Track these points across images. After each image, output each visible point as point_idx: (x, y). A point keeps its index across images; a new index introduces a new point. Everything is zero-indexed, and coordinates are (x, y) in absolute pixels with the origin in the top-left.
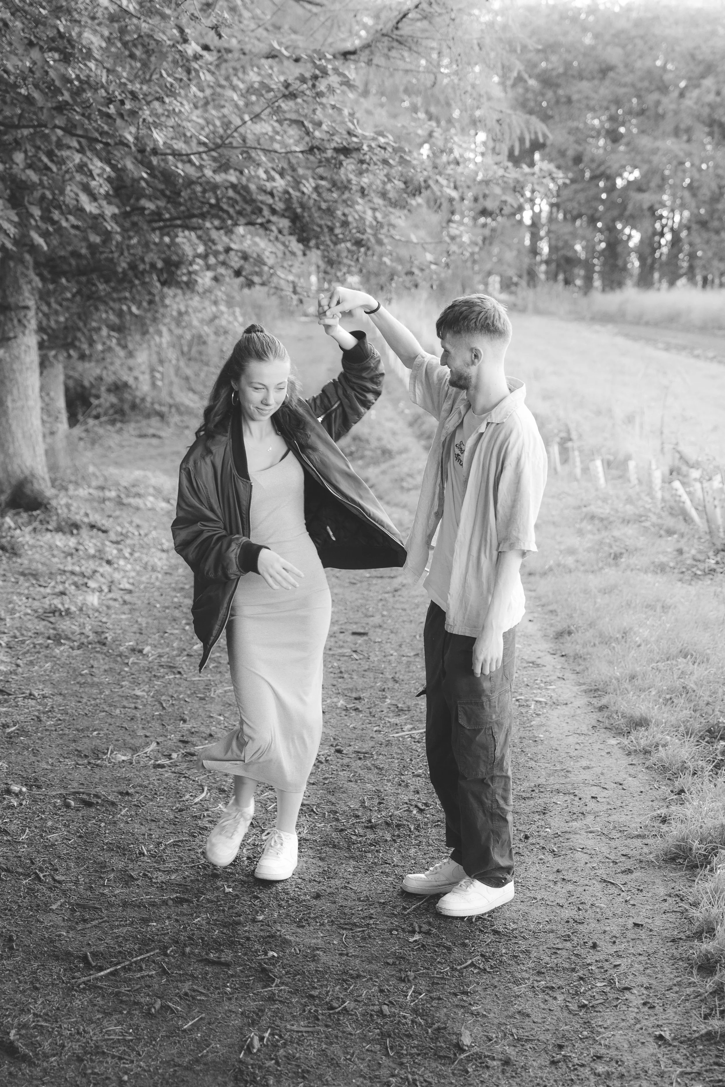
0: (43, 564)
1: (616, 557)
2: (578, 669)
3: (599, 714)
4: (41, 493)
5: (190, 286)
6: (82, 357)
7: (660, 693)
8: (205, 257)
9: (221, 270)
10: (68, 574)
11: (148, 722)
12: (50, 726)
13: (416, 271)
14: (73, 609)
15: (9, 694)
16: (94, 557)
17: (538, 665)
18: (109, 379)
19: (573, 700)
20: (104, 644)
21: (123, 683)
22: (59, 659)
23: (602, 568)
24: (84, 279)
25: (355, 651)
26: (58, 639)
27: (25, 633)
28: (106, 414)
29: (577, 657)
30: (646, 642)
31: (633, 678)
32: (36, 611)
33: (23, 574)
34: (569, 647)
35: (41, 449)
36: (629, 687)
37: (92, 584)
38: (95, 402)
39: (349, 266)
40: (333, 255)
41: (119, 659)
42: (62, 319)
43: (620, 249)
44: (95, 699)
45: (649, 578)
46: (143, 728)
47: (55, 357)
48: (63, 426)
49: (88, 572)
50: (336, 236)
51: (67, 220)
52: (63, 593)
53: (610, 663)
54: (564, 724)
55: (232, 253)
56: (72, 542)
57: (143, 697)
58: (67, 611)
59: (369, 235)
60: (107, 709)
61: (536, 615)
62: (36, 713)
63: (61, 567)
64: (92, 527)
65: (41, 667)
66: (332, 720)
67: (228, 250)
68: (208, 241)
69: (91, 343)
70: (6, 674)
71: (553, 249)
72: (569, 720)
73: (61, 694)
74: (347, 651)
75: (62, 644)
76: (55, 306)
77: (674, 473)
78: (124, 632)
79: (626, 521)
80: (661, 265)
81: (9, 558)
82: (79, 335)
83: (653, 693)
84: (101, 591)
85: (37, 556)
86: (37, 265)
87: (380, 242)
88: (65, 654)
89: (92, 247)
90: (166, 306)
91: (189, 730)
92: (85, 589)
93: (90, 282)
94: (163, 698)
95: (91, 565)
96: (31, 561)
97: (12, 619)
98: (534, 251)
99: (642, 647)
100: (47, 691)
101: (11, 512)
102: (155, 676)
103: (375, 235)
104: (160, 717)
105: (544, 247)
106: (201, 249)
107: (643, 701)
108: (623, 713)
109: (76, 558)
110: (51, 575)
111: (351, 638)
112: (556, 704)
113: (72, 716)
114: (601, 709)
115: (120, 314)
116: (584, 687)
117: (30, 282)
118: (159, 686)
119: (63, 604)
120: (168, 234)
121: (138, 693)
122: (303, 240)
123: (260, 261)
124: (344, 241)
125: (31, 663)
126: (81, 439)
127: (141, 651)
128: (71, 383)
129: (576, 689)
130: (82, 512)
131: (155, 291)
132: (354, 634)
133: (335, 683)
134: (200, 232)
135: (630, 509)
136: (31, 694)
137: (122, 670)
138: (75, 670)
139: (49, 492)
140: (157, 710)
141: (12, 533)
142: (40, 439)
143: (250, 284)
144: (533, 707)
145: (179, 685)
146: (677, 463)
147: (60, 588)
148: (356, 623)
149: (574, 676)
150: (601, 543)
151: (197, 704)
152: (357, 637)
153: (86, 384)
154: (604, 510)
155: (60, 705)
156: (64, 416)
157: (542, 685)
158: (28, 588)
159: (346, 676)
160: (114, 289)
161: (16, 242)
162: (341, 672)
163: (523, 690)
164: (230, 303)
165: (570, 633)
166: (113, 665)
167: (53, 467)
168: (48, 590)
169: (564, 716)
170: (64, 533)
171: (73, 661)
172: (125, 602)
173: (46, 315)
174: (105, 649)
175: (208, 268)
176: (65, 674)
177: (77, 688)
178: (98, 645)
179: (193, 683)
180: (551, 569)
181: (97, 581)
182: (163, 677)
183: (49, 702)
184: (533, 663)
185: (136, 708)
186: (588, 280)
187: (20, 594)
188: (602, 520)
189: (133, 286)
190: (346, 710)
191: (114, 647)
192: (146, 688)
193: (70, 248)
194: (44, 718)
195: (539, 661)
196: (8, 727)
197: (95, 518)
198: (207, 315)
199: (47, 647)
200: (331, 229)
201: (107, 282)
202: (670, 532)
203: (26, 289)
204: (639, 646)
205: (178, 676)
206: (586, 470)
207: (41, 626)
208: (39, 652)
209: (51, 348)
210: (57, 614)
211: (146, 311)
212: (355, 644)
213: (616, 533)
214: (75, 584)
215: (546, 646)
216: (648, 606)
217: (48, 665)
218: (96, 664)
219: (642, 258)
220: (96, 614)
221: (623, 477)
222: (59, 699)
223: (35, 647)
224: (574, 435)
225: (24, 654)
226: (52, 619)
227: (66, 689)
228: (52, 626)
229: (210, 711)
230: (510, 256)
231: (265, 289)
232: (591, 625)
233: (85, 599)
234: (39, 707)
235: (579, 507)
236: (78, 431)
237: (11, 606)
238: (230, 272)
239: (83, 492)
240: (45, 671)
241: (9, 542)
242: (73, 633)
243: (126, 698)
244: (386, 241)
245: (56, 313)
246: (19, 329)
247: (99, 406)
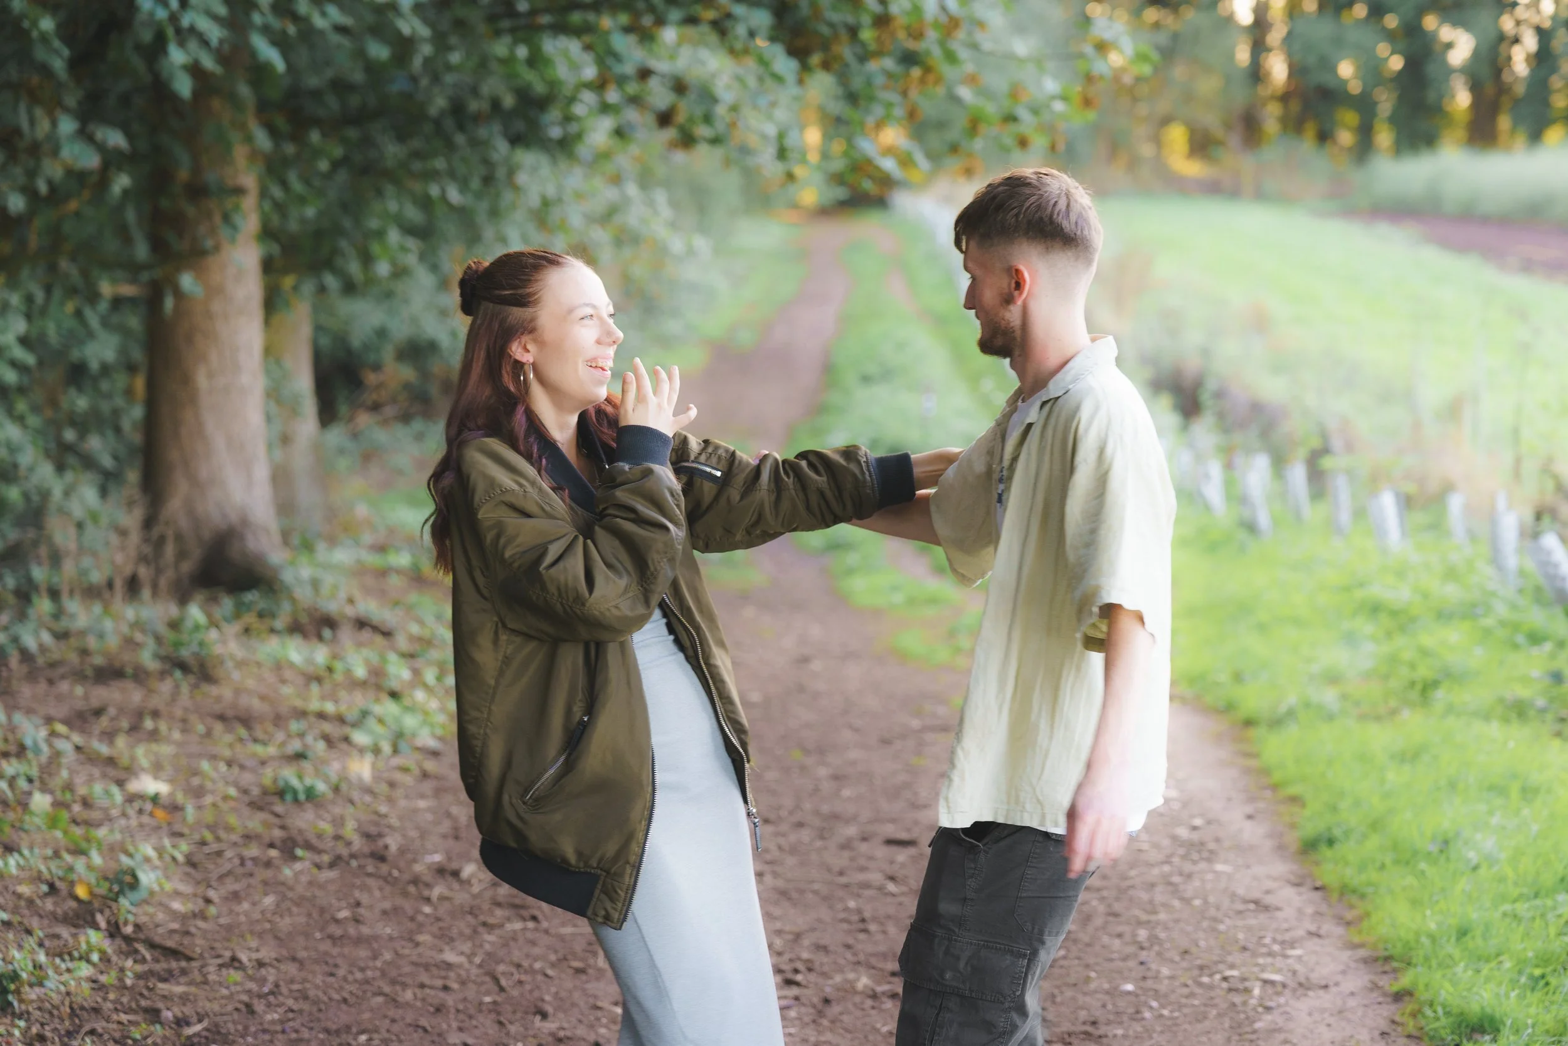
0: (263, 698)
1: (1427, 688)
2: (1349, 915)
3: (1393, 1007)
4: (260, 559)
5: (565, 147)
6: (350, 288)
7: (1521, 965)
8: (599, 86)
9: (632, 115)
10: (312, 719)
11: (471, 1017)
12: (273, 1022)
13: (1023, 113)
14: (321, 787)
15: (189, 959)
16: (363, 684)
17: (1268, 908)
18: (400, 330)
19: (1339, 978)
20: (382, 859)
21: (421, 938)
22: (291, 889)
23: (1393, 712)
24: (353, 133)
25: (892, 878)
26: (288, 848)
27: (222, 834)
28: (394, 400)
29: (1346, 891)
30: (1491, 861)
31: (1463, 933)
32: (245, 792)
33: (222, 718)
34: (1329, 873)
35: (262, 472)
36: (1457, 953)
37: (360, 738)
38: (371, 378)
39: (889, 105)
40: (857, 83)
41: (412, 889)
42: (310, 212)
43: (1431, 69)
44: (362, 970)
45: (1495, 729)
46: (460, 1029)
47: (295, 288)
48: (307, 424)
49: (352, 715)
50: (863, 45)
51: (324, 14)
52: (300, 756)
53: (1415, 903)
54: (1322, 1029)
55: (653, 83)
56: (321, 655)
57: (460, 966)
58: (310, 793)
59: (930, 44)
60: (387, 989)
61: (1261, 805)
62: (245, 998)
63: (298, 703)
64: (361, 624)
65: (254, 904)
66: (845, 1018)
67: (645, 74)
68: (605, 56)
69: (367, 259)
70: (184, 918)
71: (1296, 70)
72: (1331, 1020)
73: (294, 959)
74: (876, 877)
75: (295, 858)
76: (297, 186)
77: (1546, 520)
78: (423, 834)
79: (1444, 615)
80: (1517, 102)
81: (195, 686)
82: (344, 244)
83: (1508, 965)
84: (376, 751)
85: (251, 683)
86: (263, 107)
87: (951, 57)
88: (304, 879)
89: (372, 68)
90: (516, 189)
91: (552, 1034)
92: (344, 746)
93: (367, 141)
94: (501, 968)
95: (359, 700)
96: (238, 692)
97: (200, 808)
98: (1256, 74)
99: (1482, 871)
100: (266, 954)
101: (199, 597)
102: (484, 924)
103: (942, 43)
104: (495, 1007)
105: (1278, 69)
106: (590, 72)
107: (1488, 980)
108: (1444, 1006)
109: (327, 686)
110: (279, 720)
111: (882, 852)
112: (1304, 987)
113: (316, 1002)
114: (1398, 997)
115: (425, 203)
116: (1362, 953)
117: (249, 139)
118: (491, 943)
119: (300, 778)
120: (527, 41)
121: (450, 956)
122: (798, 52)
123: (708, 97)
124: (879, 54)
125: (236, 896)
126: (341, 451)
127: (456, 874)
128: (325, 342)
129: (1346, 955)
130: (343, 595)
131: (495, 157)
132: (891, 842)
133: (851, 941)
134: (587, 39)
135: (1452, 593)
136: (234, 959)
137: (418, 911)
138: (322, 911)
139: (276, 556)
140: (488, 993)
141: (199, 636)
142: (261, 451)
143: (687, 140)
144: (1257, 992)
145: (533, 943)
146: (1550, 497)
147: (295, 746)
148: (893, 821)
149: (1339, 930)
150: (1393, 660)
151: (569, 982)
152: (894, 849)
153: (356, 342)
154: (1400, 594)
155: (292, 981)
156: (309, 406)
157: (1276, 948)
158: (231, 746)
159: (873, 927)
160: (417, 155)
161: (222, 58)
162: (863, 920)
163: (1236, 957)
164: (646, 180)
165: (1331, 842)
166: (400, 901)
167: (285, 507)
168: (272, 750)
169: (1323, 1011)
170: (305, 635)
171: (318, 893)
172: (425, 775)
173: (279, 207)
174: (384, 868)
175: (605, 108)
176: (302, 920)
177: (327, 946)
178: (370, 861)
179: (562, 938)
180: (1291, 714)
181: (370, 732)
182: (501, 926)
183: (271, 975)
184: (1256, 902)
185: (446, 988)
186: (1365, 132)
187: (213, 758)
188: (1394, 613)
189: (450, 146)
190: (874, 996)
191: (402, 864)
192: (466, 947)
193: (329, 73)
194: (259, 1006)
195: (1268, 900)
196: (188, 1024)
197: (370, 607)
198: (597, 205)
199: (268, 864)
200: (853, 31)
201: (402, 137)
202: (1535, 638)
203: (240, 152)
204: (1475, 868)
205: (531, 925)
206: (1360, 513)
207: (255, 822)
208: (251, 875)
209: (286, 271)
210: (289, 797)
211: (479, 196)
212: (892, 862)
213: (1427, 640)
214: (327, 739)
215: (1281, 868)
216: (1492, 788)
217: (269, 901)
218: (364, 898)
219: (1475, 88)
220: (368, 798)
221: (1438, 526)
222: (291, 969)
223: (242, 864)
224: (1337, 443)
225: (221, 878)
226: (279, 808)
227: (306, 949)
228: (276, 821)
229: (596, 997)
230: (1208, 85)
231: (718, 152)
232: (1376, 825)
233: (344, 768)
234: (252, 986)
235: (1347, 589)
236: (336, 436)
237: (196, 781)
238: (650, 119)
239: (342, 556)
240: (263, 912)
241: (196, 655)
242: (320, 836)
243: (427, 967)
244: (963, 54)
245: (302, 200)
246: (224, 232)
247: (380, 386)
